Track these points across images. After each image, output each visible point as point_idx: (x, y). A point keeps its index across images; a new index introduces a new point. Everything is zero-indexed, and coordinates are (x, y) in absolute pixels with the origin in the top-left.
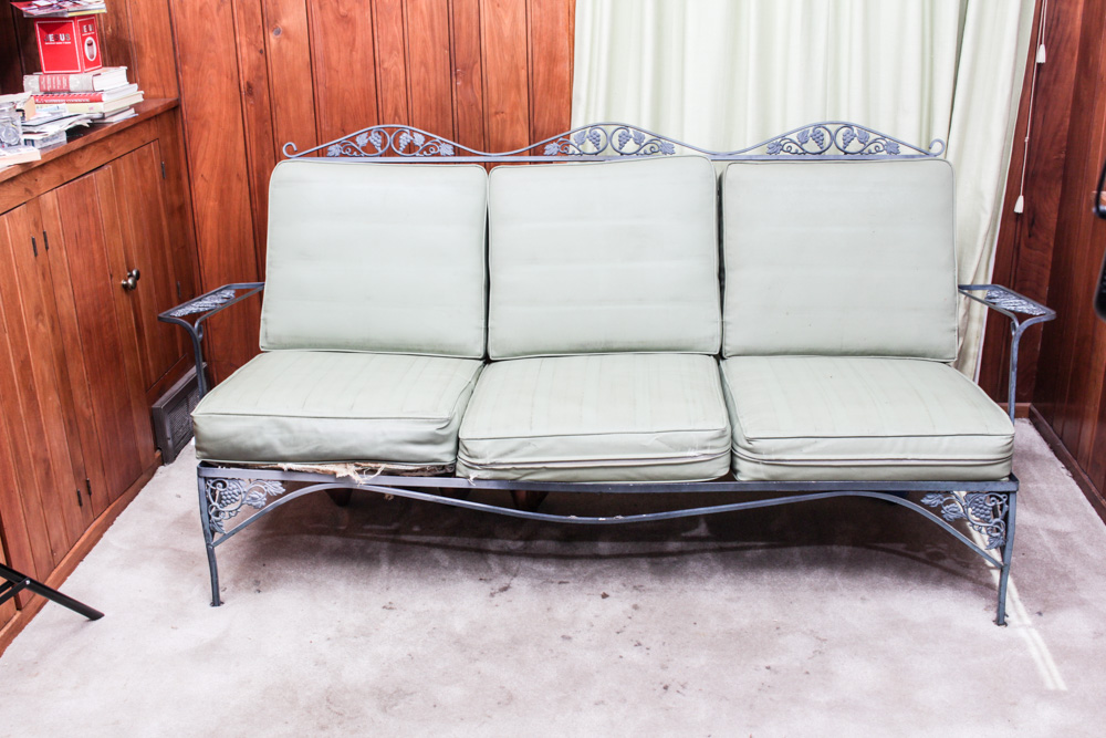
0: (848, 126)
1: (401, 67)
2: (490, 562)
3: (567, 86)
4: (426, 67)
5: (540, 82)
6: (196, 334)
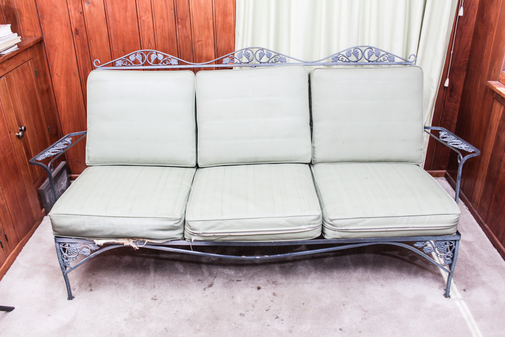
0: (371, 48)
1: (151, 19)
2: (203, 269)
3: (233, 28)
4: (163, 19)
5: (219, 26)
6: (49, 170)
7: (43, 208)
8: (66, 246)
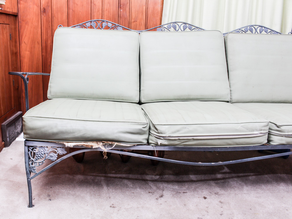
0: (261, 27)
6: (26, 80)
7: (3, 141)
8: (35, 150)
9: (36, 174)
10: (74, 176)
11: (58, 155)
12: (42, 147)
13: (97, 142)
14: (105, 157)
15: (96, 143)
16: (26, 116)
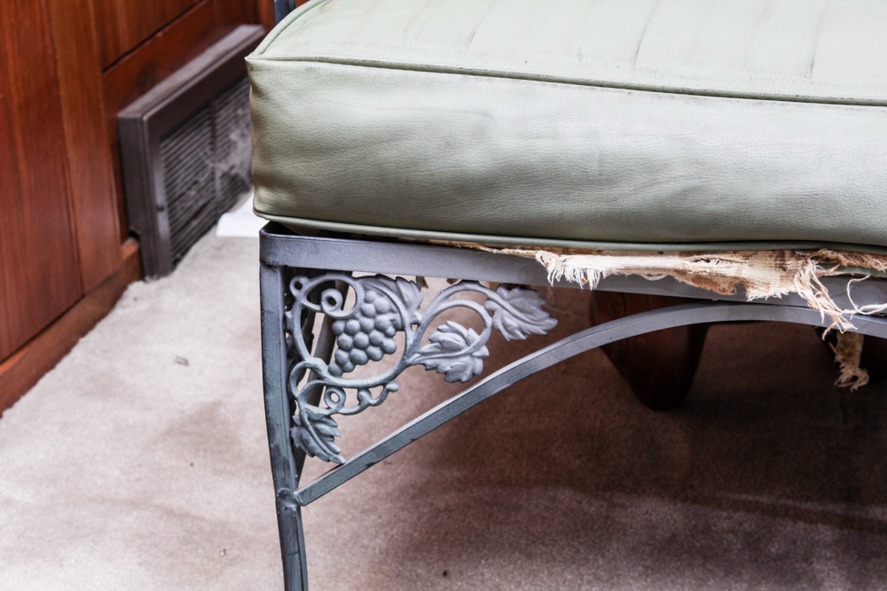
7: (127, 233)
8: (331, 301)
9: (342, 473)
10: (613, 506)
11: (496, 340)
12: (379, 276)
13: (782, 255)
14: (848, 371)
15: (772, 261)
16: (268, 54)
